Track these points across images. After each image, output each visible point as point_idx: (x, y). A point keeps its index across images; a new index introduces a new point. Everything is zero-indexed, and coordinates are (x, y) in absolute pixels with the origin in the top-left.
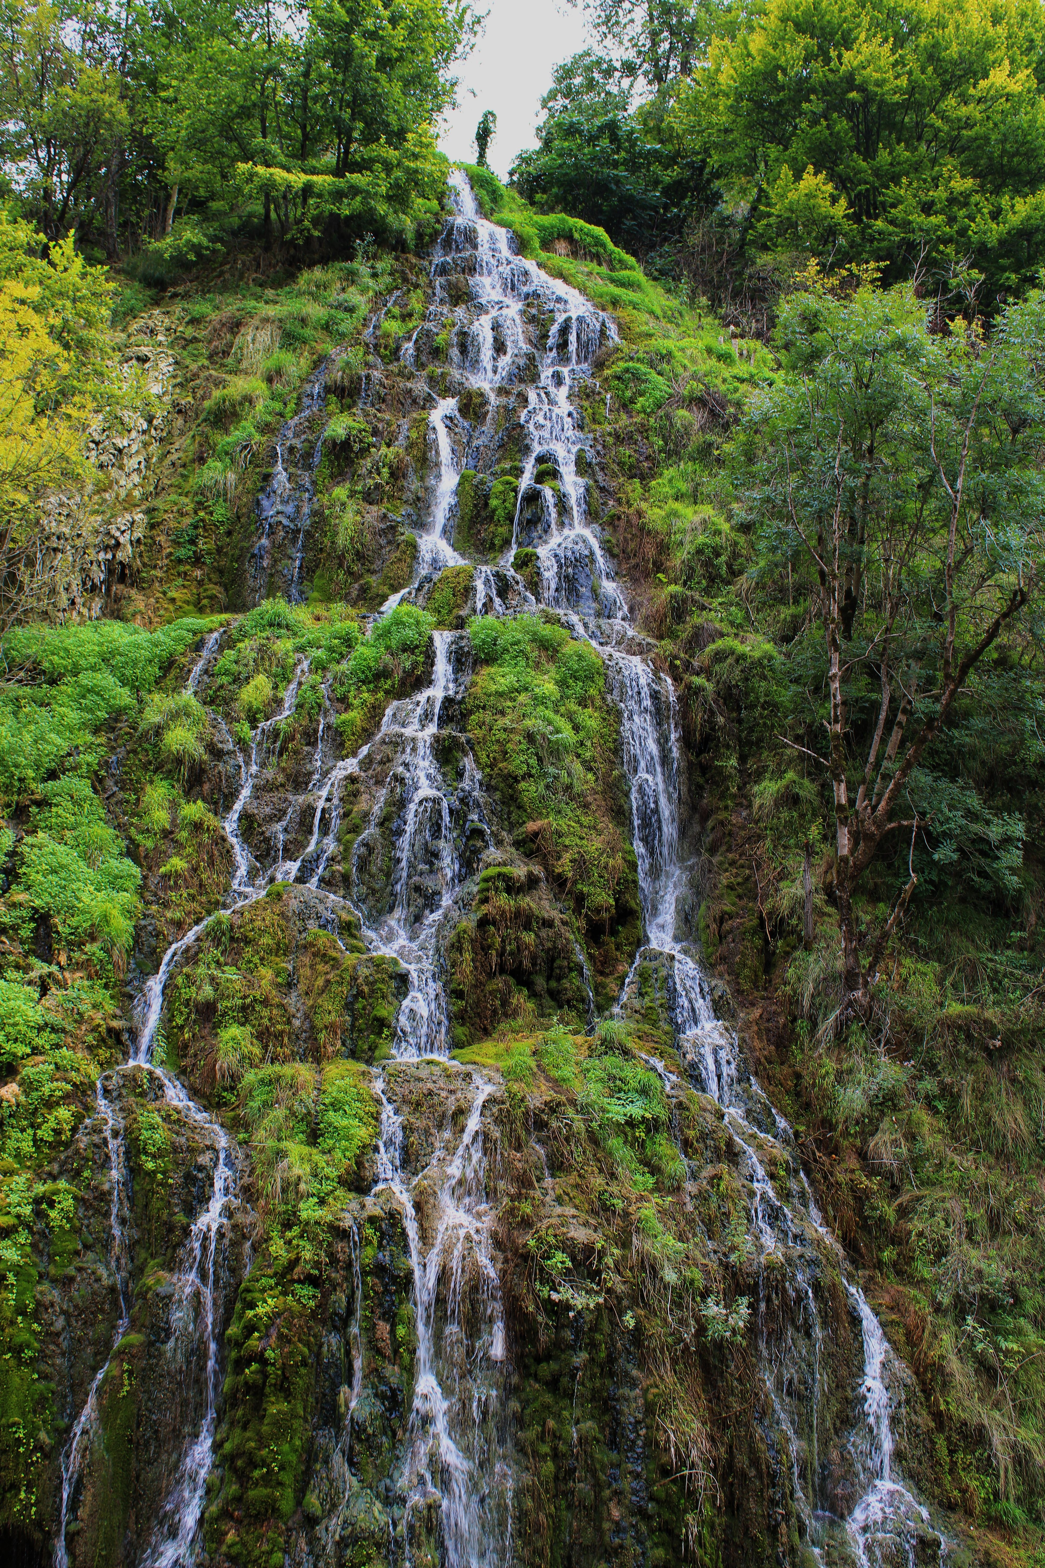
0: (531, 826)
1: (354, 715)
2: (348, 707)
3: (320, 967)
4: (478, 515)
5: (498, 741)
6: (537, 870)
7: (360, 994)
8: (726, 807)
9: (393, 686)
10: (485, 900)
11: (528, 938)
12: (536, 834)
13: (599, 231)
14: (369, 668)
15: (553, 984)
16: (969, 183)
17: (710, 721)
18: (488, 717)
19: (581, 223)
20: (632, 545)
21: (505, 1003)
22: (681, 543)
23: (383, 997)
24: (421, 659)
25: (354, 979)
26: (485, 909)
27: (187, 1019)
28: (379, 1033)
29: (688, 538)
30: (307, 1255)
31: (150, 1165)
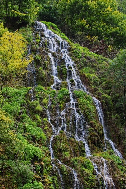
0: (91, 122)
1: (62, 105)
2: (60, 104)
3: (73, 143)
5: (84, 109)
6: (93, 129)
7: (80, 147)
8: (108, 119)
9: (65, 101)
10: (90, 133)
11: (96, 138)
12: (92, 123)
13: (56, 26)
14: (62, 98)
15: (98, 145)
16: (105, 24)
17: (105, 107)
18: (81, 106)
19: (53, 24)
20: (84, 79)
21: (94, 148)
22: (92, 80)
23: (83, 147)
24: (69, 97)
25: (79, 145)
26: (91, 134)
27: (57, 151)
28: (83, 153)
29: (93, 79)
30: (94, 184)
31: (65, 173)
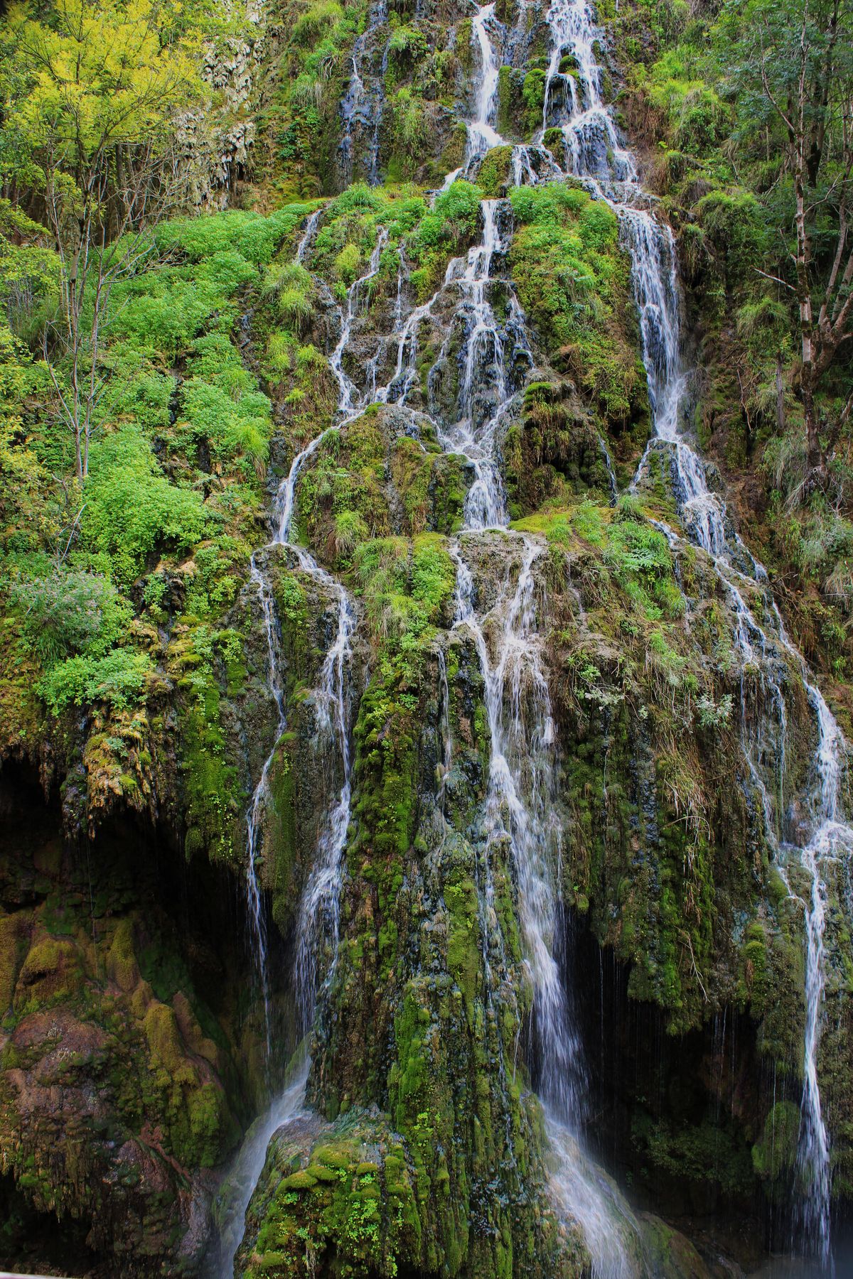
0: (563, 350)
1: (424, 271)
2: (419, 265)
3: (408, 465)
4: (514, 103)
5: (536, 285)
6: (569, 383)
7: (438, 483)
8: (716, 328)
9: (453, 246)
10: (530, 409)
11: (564, 435)
12: (567, 356)
14: (434, 233)
15: (584, 470)
17: (702, 260)
18: (527, 266)
20: (639, 119)
21: (548, 485)
22: (678, 115)
23: (456, 485)
24: (474, 223)
25: (434, 472)
26: (530, 415)
27: (312, 508)
28: (454, 512)
29: (684, 110)
30: (408, 673)
31: (292, 615)
